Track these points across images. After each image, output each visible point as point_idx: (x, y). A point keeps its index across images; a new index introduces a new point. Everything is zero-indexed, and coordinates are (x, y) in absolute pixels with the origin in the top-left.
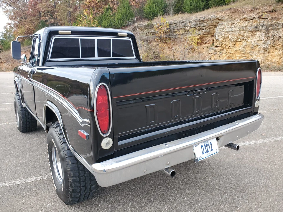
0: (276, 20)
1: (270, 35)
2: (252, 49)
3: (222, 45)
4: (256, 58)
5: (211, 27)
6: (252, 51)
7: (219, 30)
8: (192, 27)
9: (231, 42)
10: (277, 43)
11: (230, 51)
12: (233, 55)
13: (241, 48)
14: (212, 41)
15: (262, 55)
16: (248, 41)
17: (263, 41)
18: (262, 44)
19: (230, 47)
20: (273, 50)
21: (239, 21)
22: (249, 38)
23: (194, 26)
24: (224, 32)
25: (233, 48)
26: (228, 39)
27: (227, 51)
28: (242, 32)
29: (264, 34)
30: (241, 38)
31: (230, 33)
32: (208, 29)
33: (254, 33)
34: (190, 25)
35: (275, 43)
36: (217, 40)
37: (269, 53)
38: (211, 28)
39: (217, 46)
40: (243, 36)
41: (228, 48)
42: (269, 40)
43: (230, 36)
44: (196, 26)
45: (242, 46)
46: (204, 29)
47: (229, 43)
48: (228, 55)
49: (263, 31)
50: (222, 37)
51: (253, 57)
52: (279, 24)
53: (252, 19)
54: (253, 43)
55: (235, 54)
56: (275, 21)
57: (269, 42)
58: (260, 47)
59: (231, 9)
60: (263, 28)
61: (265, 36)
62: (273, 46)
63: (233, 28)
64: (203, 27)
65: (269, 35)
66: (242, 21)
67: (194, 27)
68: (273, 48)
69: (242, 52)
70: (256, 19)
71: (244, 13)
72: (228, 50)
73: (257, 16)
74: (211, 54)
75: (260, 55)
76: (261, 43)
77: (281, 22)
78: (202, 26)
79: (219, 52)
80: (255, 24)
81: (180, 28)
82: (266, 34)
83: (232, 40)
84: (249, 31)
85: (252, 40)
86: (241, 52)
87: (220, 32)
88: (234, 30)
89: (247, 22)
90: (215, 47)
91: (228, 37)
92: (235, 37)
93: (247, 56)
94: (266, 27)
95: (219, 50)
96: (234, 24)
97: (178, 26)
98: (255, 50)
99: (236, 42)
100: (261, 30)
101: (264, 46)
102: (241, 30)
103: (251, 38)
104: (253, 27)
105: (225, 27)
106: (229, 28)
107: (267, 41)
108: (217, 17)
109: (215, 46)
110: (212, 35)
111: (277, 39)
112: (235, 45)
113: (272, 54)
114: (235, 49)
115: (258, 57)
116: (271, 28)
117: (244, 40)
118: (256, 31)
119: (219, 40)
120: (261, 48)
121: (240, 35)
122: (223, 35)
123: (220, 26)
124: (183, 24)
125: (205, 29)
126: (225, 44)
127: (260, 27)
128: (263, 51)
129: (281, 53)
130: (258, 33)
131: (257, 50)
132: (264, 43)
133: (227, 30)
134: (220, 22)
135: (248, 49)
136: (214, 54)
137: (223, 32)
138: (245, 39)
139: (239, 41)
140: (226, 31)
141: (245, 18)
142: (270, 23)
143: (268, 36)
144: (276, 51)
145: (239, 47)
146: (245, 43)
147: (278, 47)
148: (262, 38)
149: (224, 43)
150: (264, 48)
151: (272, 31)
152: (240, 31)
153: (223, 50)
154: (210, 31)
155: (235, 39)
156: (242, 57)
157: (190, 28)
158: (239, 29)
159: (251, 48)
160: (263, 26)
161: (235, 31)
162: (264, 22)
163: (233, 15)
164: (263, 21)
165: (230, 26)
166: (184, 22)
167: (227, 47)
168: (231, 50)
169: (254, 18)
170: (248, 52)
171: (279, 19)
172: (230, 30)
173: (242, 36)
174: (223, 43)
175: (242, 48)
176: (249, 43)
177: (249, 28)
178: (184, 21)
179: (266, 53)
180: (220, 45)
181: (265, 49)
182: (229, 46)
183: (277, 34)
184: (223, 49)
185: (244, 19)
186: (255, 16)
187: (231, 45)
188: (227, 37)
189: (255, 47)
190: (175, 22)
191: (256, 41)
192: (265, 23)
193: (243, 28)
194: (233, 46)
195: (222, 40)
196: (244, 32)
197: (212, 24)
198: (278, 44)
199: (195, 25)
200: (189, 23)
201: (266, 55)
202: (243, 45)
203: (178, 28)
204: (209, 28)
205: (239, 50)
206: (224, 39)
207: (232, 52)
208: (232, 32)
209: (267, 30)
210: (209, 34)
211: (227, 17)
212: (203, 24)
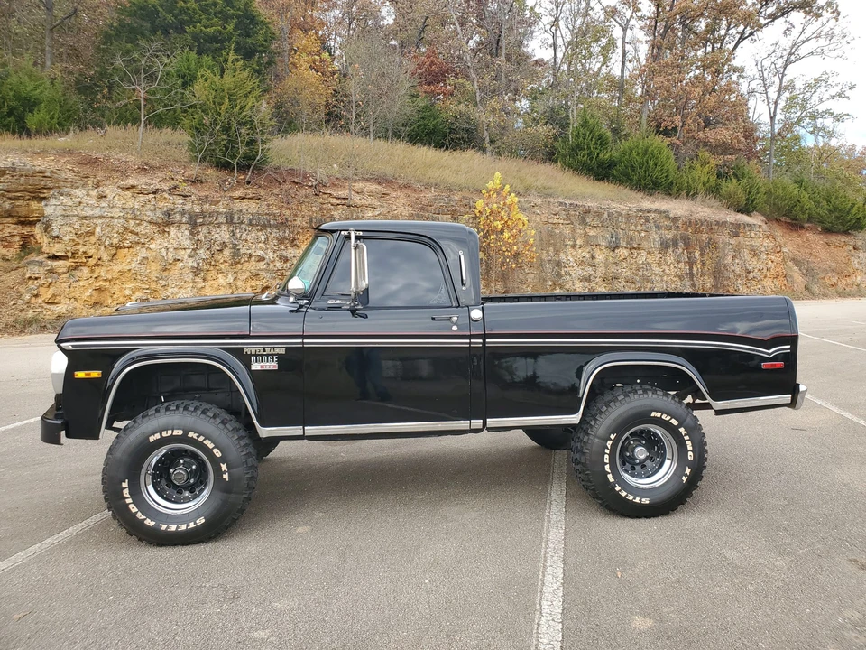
0: (211, 205)
1: (201, 237)
2: (165, 270)
3: (73, 253)
4: (177, 293)
5: (18, 194)
6: (165, 274)
7: (59, 208)
9: (102, 248)
10: (219, 257)
11: (101, 272)
12: (112, 283)
13: (133, 265)
14: (17, 238)
15: (191, 285)
16: (151, 246)
17: (188, 251)
18: (186, 257)
19: (100, 262)
20: (213, 273)
21: (119, 191)
22: (152, 239)
24: (77, 215)
25: (111, 263)
26: (93, 239)
27: (92, 271)
28: (132, 222)
29: (187, 233)
30: (132, 238)
31: (99, 221)
33: (163, 228)
35: (215, 256)
36: (57, 237)
37: (204, 280)
38: (17, 198)
39: (55, 258)
40: (137, 234)
41: (96, 265)
42: (201, 248)
43: (98, 230)
45: (135, 259)
47: (98, 250)
48: (98, 284)
49: (184, 226)
50: (74, 231)
51: (170, 290)
52: (218, 213)
53: (154, 193)
54: (164, 254)
55: (117, 282)
56: (207, 206)
57: (202, 253)
58: (182, 264)
59: (70, 152)
60: (184, 220)
61: (190, 239)
62: (213, 263)
63: (104, 210)
65: (199, 237)
66: (128, 194)
68: (212, 268)
69: (139, 277)
70: (166, 196)
71: (123, 173)
72: (97, 271)
73: (165, 186)
74: (36, 279)
75: (186, 285)
76: (183, 254)
77: (221, 210)
79: (67, 275)
80: (165, 205)
82: (192, 233)
83: (107, 243)
84: (150, 223)
85: (160, 247)
86: (134, 276)
87: (63, 216)
88: (110, 215)
89: (142, 198)
90: (49, 258)
91: (92, 233)
92: (116, 235)
93: (153, 286)
94: (191, 218)
95: (65, 270)
96: (105, 197)
98: (171, 274)
99: (119, 247)
100: (180, 223)
101: (191, 263)
102: (129, 216)
103: (158, 242)
104: (159, 213)
105: (80, 203)
106: (92, 207)
107: (198, 252)
108: (38, 169)
109: (46, 255)
110: (22, 219)
111: (218, 248)
112: (116, 257)
113: (213, 282)
114: (116, 267)
115: (182, 291)
116: (201, 220)
117: (140, 245)
118: (169, 224)
119: (64, 238)
120: (184, 267)
121: (127, 229)
122: (77, 226)
123: (62, 197)
126: (85, 253)
127: (177, 216)
128: (191, 275)
129: (231, 281)
130: (173, 230)
131: (175, 271)
132: (190, 256)
133: (89, 212)
134: (49, 184)
135: (153, 268)
136: (50, 280)
137: (74, 216)
138: (142, 241)
139: (126, 245)
140: (84, 213)
141: (133, 187)
142: (197, 209)
143: (198, 240)
144: (220, 276)
145: (129, 262)
146: (143, 253)
147: (222, 266)
148: (187, 243)
149: (82, 249)
150: (193, 267)
151: (205, 228)
152: (126, 219)
153: (76, 268)
154: (13, 208)
155: (115, 241)
156: (140, 289)
158: (122, 214)
159: (161, 267)
160: (183, 213)
161: (112, 217)
162: (183, 204)
163: (87, 170)
164: (181, 201)
165: (93, 201)
167: (92, 262)
168: (104, 268)
169: (158, 190)
170: (153, 276)
171: (216, 202)
172: (97, 212)
173: (133, 232)
174: (78, 248)
175: (139, 266)
176: (154, 253)
177: (149, 213)
179: (198, 279)
180: (70, 254)
181: (197, 271)
182: (96, 257)
183: (217, 235)
184: (78, 267)
185: (132, 190)
186: (158, 187)
187: (105, 256)
188: (88, 232)
189: (170, 264)
191: (171, 250)
192: (188, 207)
193: (133, 211)
194: (109, 258)
195: (73, 240)
196: (139, 224)
197: (22, 188)
198: (222, 261)
201: (200, 286)
202: (139, 258)
204: (10, 199)
205: (130, 270)
206: (80, 237)
207: (110, 277)
208: (103, 220)
209: (194, 225)
210: (10, 216)
211: (69, 175)
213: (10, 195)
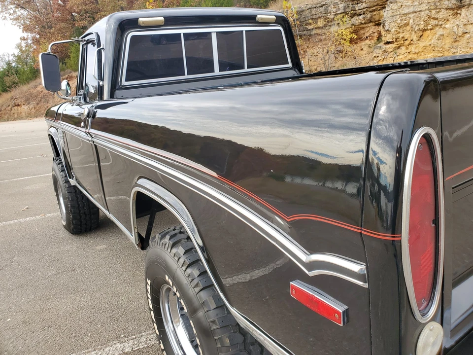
2: (456, 41)
3: (396, 39)
5: (374, 8)
6: (456, 44)
7: (390, 12)
8: (338, 12)
9: (413, 33)
11: (412, 48)
12: (419, 55)
13: (433, 41)
14: (376, 34)
16: (447, 26)
19: (412, 42)
22: (448, 20)
23: (343, 11)
24: (399, 14)
25: (419, 42)
26: (408, 28)
27: (407, 49)
28: (434, 12)
30: (433, 22)
31: (412, 16)
32: (368, 12)
33: (456, 11)
34: (334, 10)
36: (388, 30)
38: (374, 11)
39: (388, 43)
40: (437, 19)
41: (409, 44)
43: (411, 21)
44: (347, 10)
45: (434, 37)
46: (361, 15)
47: (411, 34)
48: (410, 56)
50: (397, 25)
54: (456, 30)
55: (422, 53)
58: (469, 35)
63: (416, 7)
64: (360, 11)
67: (343, 13)
69: (436, 49)
72: (410, 48)
74: (378, 57)
76: (471, 28)
78: (357, 9)
79: (393, 53)
81: (318, 16)
83: (416, 29)
84: (447, 9)
85: (453, 25)
86: (433, 48)
87: (392, 16)
88: (419, 9)
90: (385, 44)
91: (409, 24)
92: (422, 23)
93: (446, 54)
95: (392, 50)
97: (313, 12)
98: (460, 43)
99: (424, 30)
100: (470, 4)
102: (432, 8)
103: (452, 22)
104: (453, 1)
105: (402, 6)
106: (409, 6)
109: (384, 42)
110: (377, 23)
112: (422, 37)
114: (422, 44)
117: (439, 26)
118: (460, 7)
119: (392, 31)
121: (430, 17)
122: (399, 22)
123: (391, 5)
124: (322, 9)
125: (364, 13)
126: (403, 37)
130: (463, 11)
133: (406, 11)
135: (447, 41)
136: (383, 57)
137: (397, 15)
138: (440, 23)
139: (429, 28)
140: (403, 12)
145: (430, 39)
146: (440, 31)
149: (401, 35)
152: (430, 10)
153: (399, 48)
154: (372, 17)
155: (422, 27)
157: (335, 15)
158: (427, 7)
159: (453, 40)
161: (420, 11)
165: (410, 3)
166: (324, 5)
167: (407, 43)
168: (414, 46)
170: (447, 47)
172: (411, 9)
173: (434, 19)
174: (399, 35)
175: (437, 41)
176: (448, 31)
177: (445, 2)
178: (323, 3)
180: (394, 40)
182: (409, 39)
184: (399, 47)
187: (415, 38)
188: (405, 24)
189: (460, 36)
190: (308, 7)
191: (462, 26)
193: (435, 4)
194: (417, 39)
195: (397, 31)
196: (438, 12)
197: (376, 4)
199: (345, 8)
200: (333, 7)
202: (437, 36)
203: (314, 17)
204: (371, 12)
205: (430, 45)
206: (400, 27)
207: (417, 51)
208: (415, 14)
210: (371, 22)
212: (360, 5)
213: (371, 9)
